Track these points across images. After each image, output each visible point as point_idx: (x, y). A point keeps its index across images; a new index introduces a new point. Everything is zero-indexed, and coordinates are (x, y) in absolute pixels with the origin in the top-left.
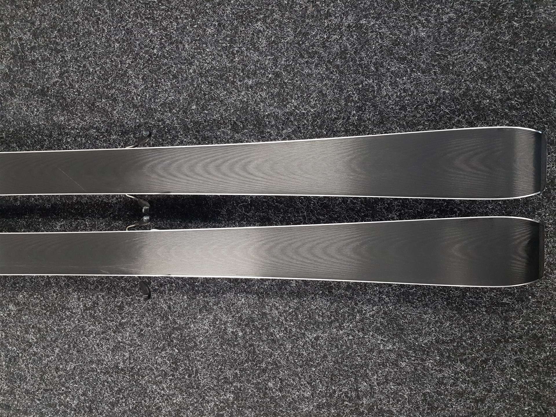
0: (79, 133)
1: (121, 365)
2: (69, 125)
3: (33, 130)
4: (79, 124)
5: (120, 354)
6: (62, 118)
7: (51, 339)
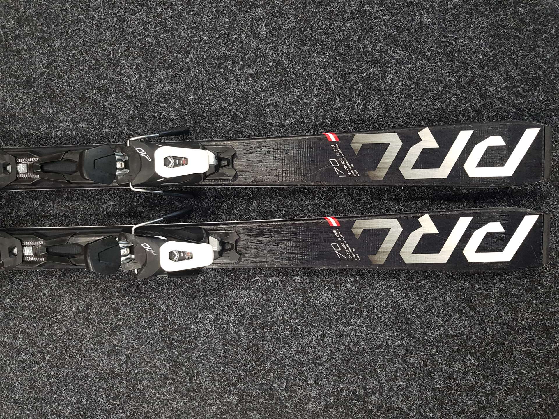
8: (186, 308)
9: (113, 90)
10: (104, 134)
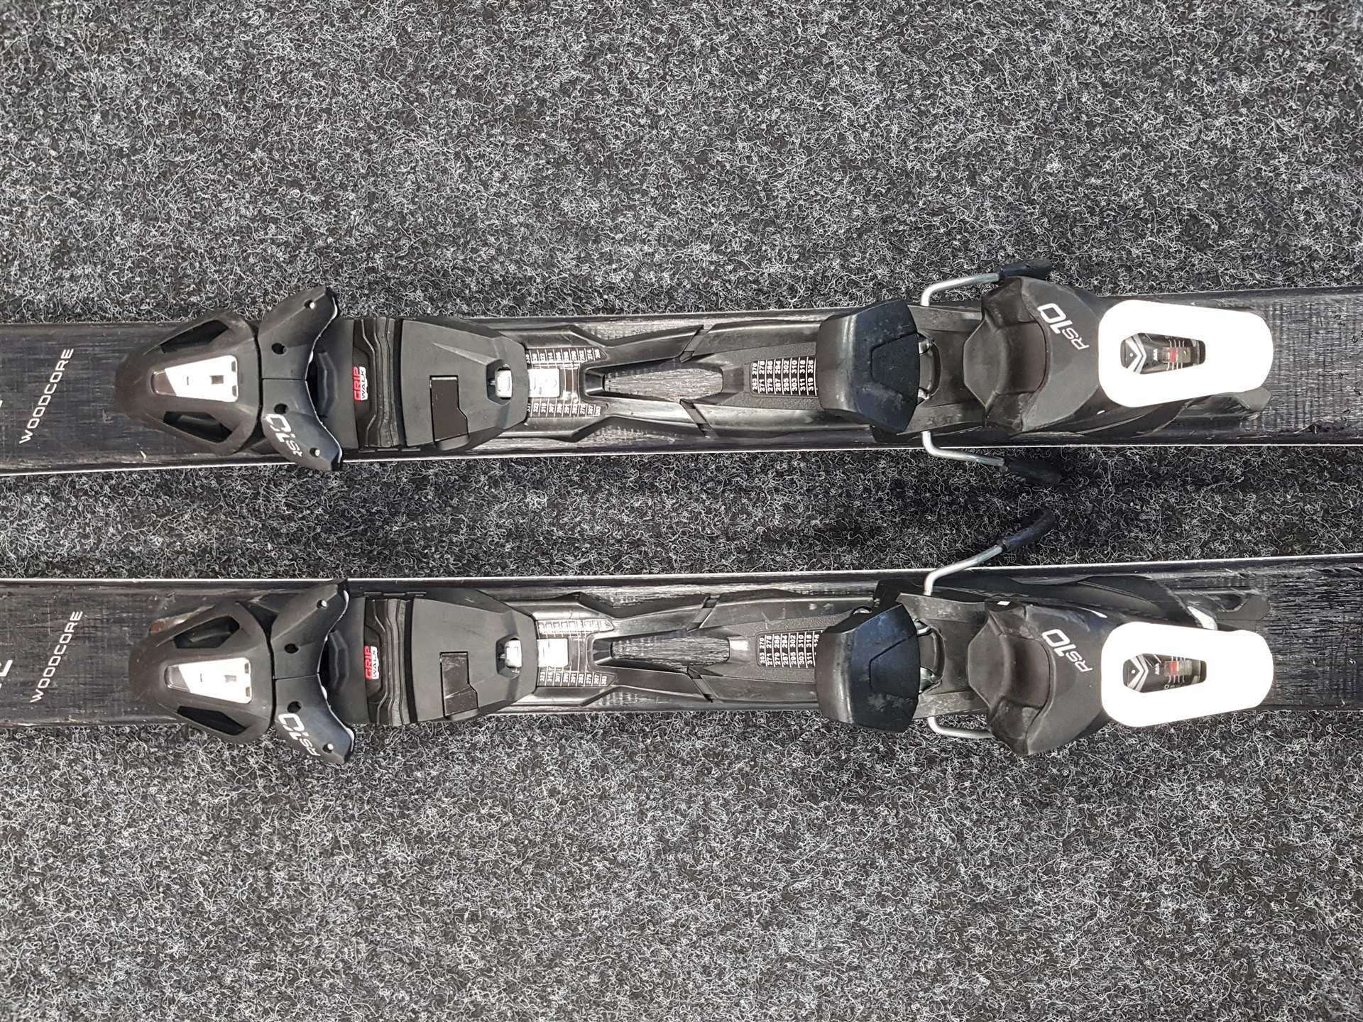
8: (1018, 837)
9: (798, 141)
10: (765, 282)
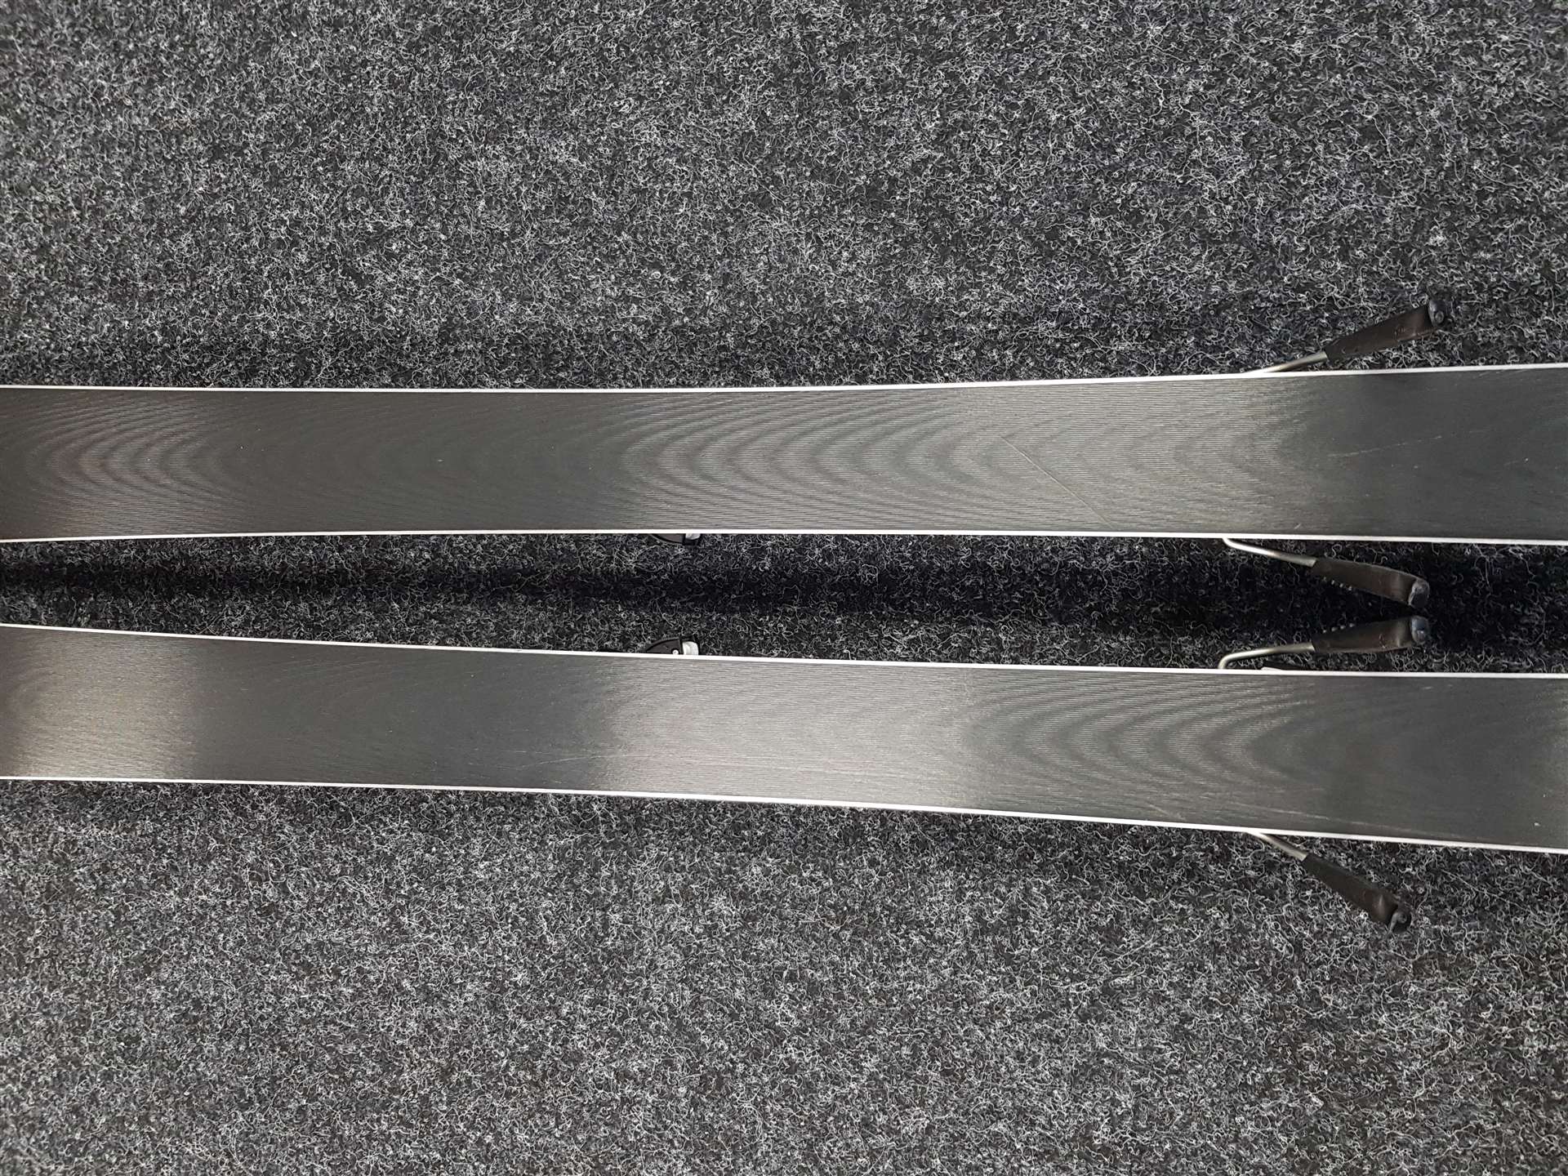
0: (997, 332)
1: (1102, 1135)
2: (962, 306)
3: (831, 323)
4: (996, 303)
5: (1099, 1095)
6: (940, 284)
7: (853, 1022)
